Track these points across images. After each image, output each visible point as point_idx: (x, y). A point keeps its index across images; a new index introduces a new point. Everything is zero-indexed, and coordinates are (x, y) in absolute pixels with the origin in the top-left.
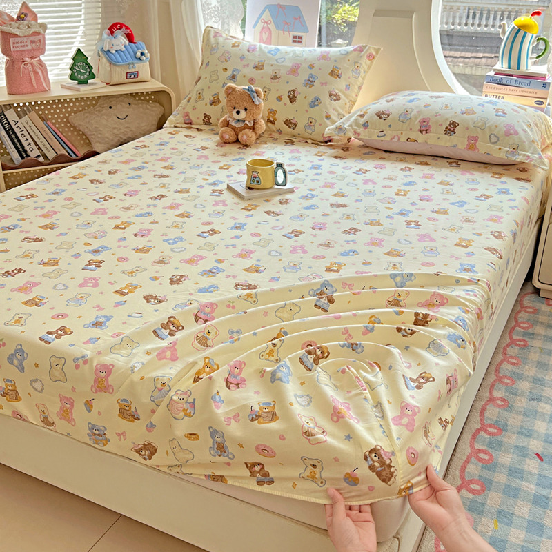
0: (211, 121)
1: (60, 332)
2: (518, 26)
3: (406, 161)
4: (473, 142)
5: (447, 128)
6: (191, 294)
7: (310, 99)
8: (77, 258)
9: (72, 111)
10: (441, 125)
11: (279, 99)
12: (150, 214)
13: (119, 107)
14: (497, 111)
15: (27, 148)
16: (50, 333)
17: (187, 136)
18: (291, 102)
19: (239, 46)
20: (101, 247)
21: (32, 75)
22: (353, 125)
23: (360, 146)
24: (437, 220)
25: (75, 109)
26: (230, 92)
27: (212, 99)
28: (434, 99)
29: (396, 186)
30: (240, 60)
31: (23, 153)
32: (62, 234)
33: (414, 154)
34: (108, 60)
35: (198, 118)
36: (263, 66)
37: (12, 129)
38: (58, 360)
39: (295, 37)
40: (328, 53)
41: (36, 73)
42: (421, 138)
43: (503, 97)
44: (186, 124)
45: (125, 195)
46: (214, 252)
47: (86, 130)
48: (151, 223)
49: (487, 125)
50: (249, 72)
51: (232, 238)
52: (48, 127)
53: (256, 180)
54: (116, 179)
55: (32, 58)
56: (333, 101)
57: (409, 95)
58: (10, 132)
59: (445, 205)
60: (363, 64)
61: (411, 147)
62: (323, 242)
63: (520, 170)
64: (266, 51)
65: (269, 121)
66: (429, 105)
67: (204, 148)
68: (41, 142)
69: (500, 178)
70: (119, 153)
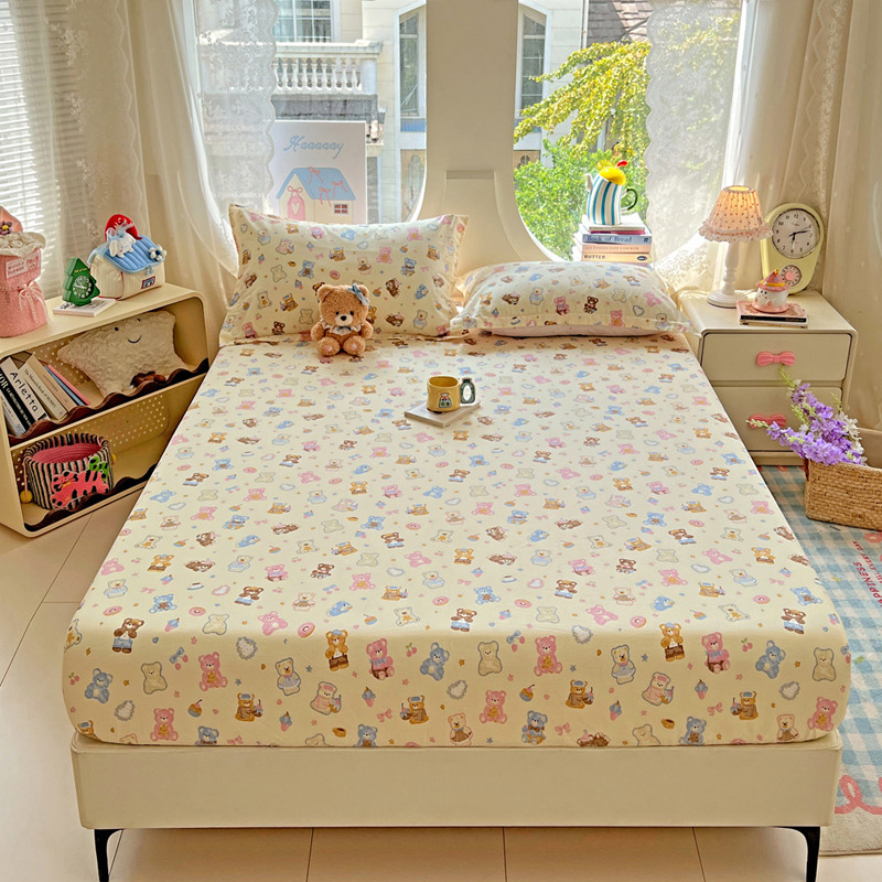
0: (284, 330)
1: (463, 615)
2: (607, 179)
3: (550, 347)
4: (617, 318)
5: (586, 305)
6: (529, 545)
7: (415, 289)
10: (579, 303)
11: (377, 293)
12: (366, 467)
13: (128, 326)
14: (628, 279)
16: (455, 619)
17: (269, 355)
18: (393, 295)
19: (297, 231)
20: (371, 519)
21: (32, 307)
22: (481, 314)
24: (654, 413)
26: (327, 294)
27: (283, 302)
29: (571, 379)
30: (307, 249)
31: (24, 417)
32: (307, 515)
34: (118, 268)
35: (265, 329)
36: (343, 254)
37: (10, 386)
39: (337, 206)
41: (36, 301)
42: (560, 319)
43: (603, 257)
44: (249, 337)
45: (306, 450)
46: (492, 495)
47: (86, 367)
48: (384, 478)
49: (627, 297)
50: (328, 264)
51: (489, 476)
56: (438, 288)
58: (8, 391)
59: (642, 394)
60: (455, 237)
61: (549, 330)
62: (579, 459)
63: (666, 338)
64: (339, 236)
66: (558, 282)
67: (312, 369)
68: (45, 395)
69: (658, 352)
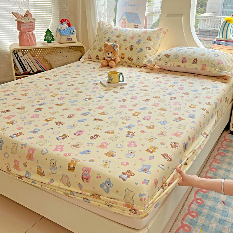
0: (99, 58)
1: (18, 134)
2: (226, 21)
3: (176, 75)
4: (204, 67)
5: (193, 61)
6: (75, 122)
7: (138, 49)
8: (33, 107)
9: (46, 54)
10: (191, 60)
11: (126, 49)
12: (66, 91)
13: (64, 52)
14: (215, 54)
15: (26, 67)
16: (14, 134)
17: (88, 64)
18: (131, 50)
19: (111, 28)
20: (43, 103)
21: (29, 38)
22: (155, 59)
23: (159, 69)
24: (184, 97)
25: (47, 53)
26: (106, 45)
27: (99, 49)
28: (189, 50)
29: (169, 83)
30: (111, 33)
31: (24, 69)
32: (29, 98)
33: (180, 72)
34: (60, 33)
35: (94, 57)
36: (120, 36)
37: (20, 60)
38: (15, 145)
39: (135, 25)
40: (147, 31)
41: (30, 38)
42: (183, 65)
43: (219, 50)
44: (89, 59)
45: (58, 84)
46: (88, 106)
47: (50, 61)
48: (66, 95)
49: (210, 60)
50: (115, 38)
51: (97, 101)
52: (35, 60)
53: (111, 79)
54: (56, 78)
55: (29, 32)
56: (148, 50)
57: (179, 48)
58: (20, 61)
59: (188, 91)
60: (161, 35)
61: (178, 69)
62: (134, 104)
63: (224, 79)
64: (122, 30)
65: (122, 58)
66: (187, 52)
67: (94, 68)
68: (32, 65)
69: (214, 82)
70: (60, 69)
